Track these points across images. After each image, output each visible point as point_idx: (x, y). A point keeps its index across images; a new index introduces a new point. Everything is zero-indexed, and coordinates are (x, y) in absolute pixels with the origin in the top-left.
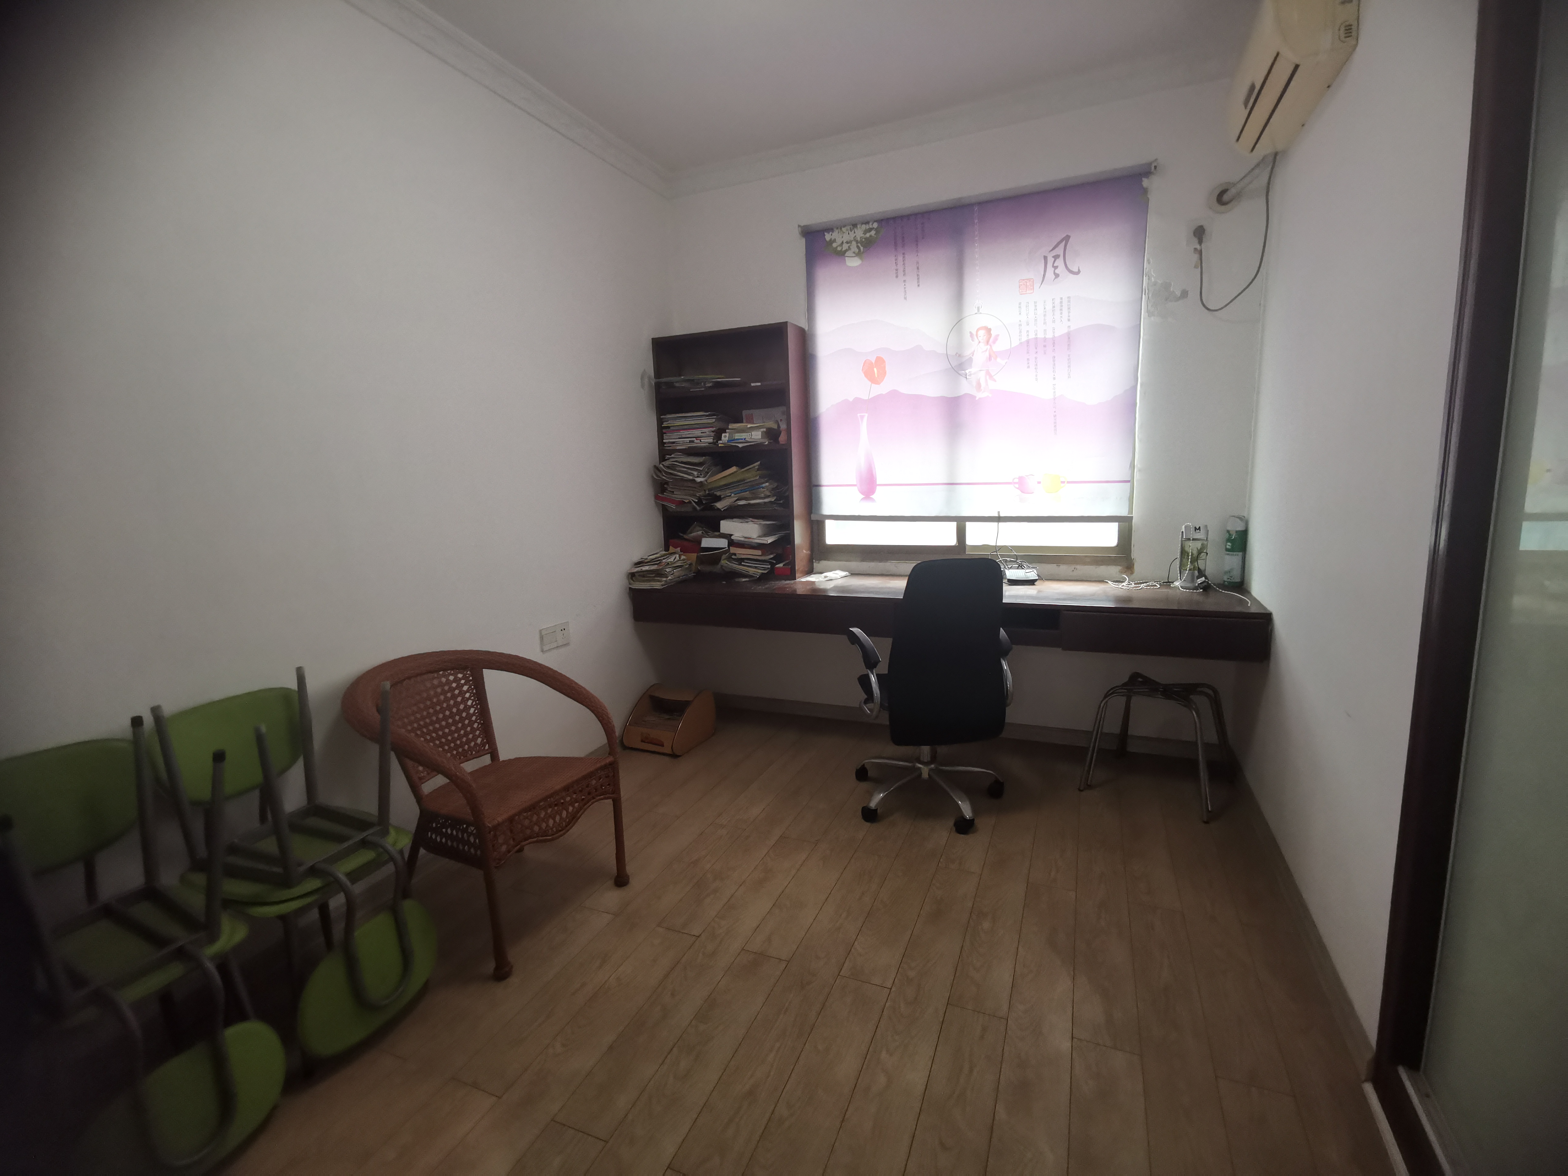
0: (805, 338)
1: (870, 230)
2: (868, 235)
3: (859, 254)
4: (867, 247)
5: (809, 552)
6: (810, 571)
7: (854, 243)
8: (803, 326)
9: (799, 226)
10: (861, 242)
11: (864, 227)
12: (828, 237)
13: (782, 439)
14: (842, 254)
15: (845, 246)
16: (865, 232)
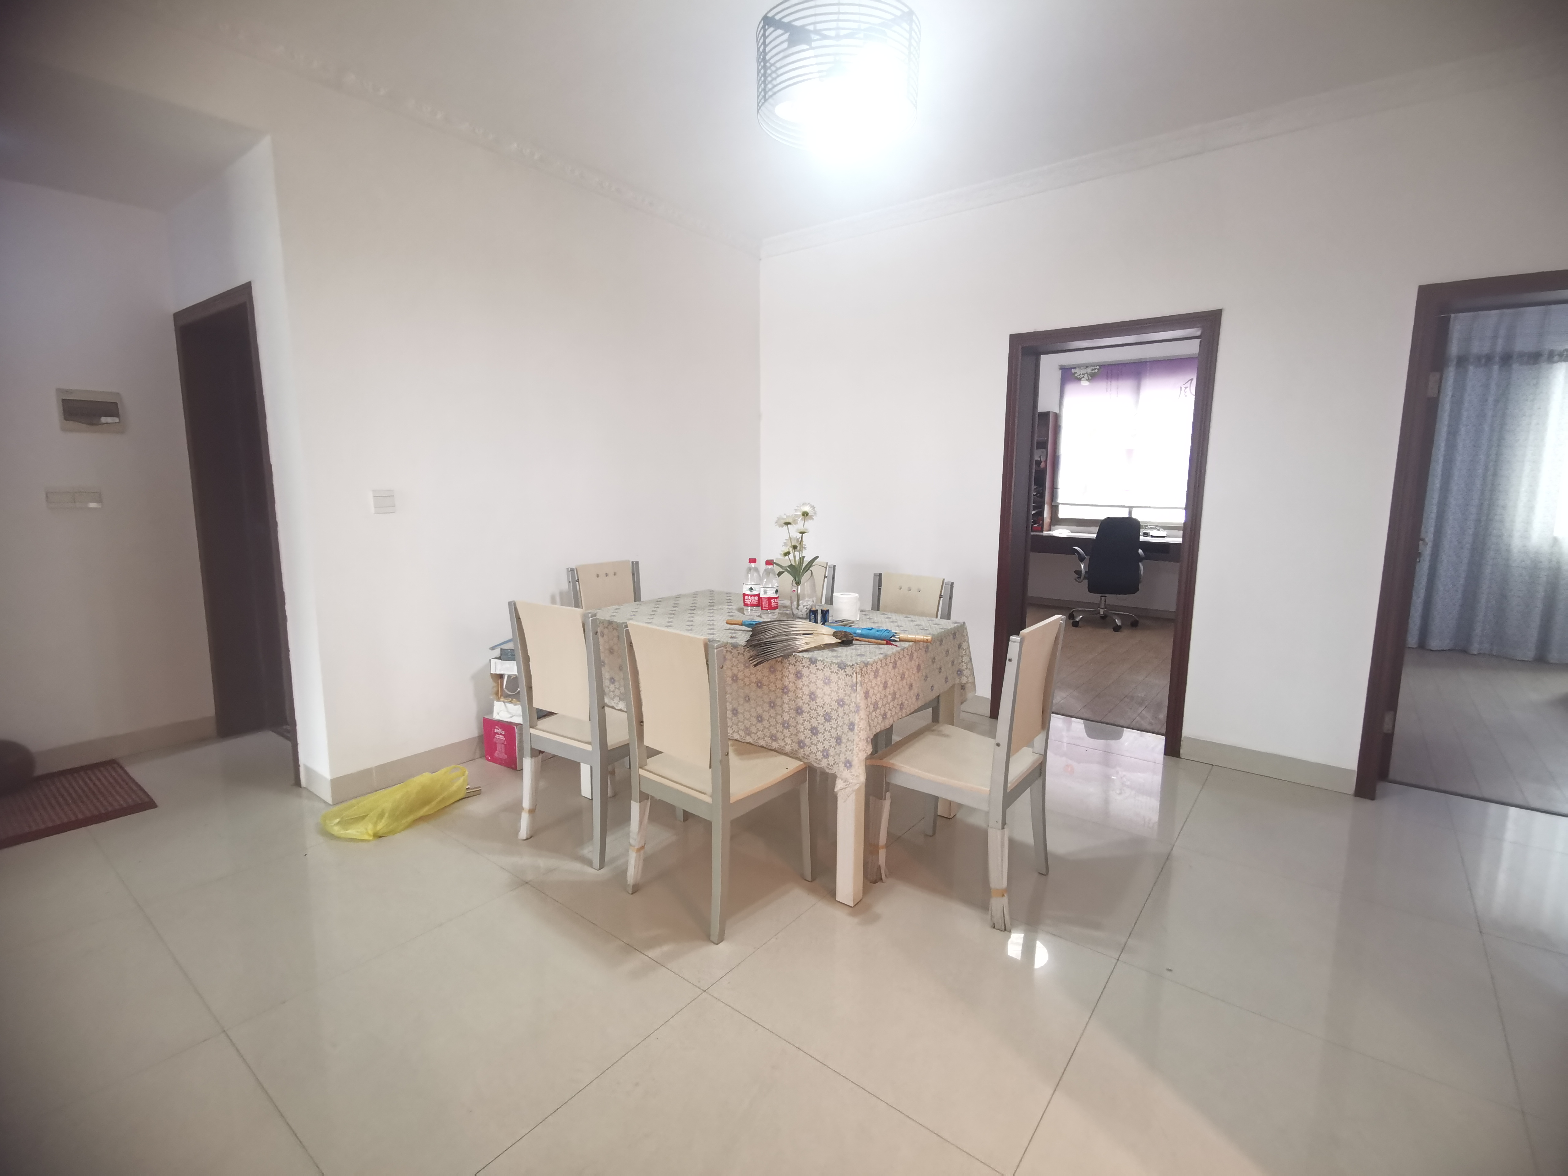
0: (1057, 417)
1: (1095, 369)
2: (1094, 371)
3: (1088, 380)
4: (1092, 377)
5: (1050, 521)
6: (1050, 530)
7: (1086, 374)
8: (1056, 412)
9: (1059, 365)
10: (1090, 374)
11: (1092, 367)
12: (1073, 371)
13: (1042, 465)
14: (1080, 379)
15: (1082, 376)
16: (1093, 370)
